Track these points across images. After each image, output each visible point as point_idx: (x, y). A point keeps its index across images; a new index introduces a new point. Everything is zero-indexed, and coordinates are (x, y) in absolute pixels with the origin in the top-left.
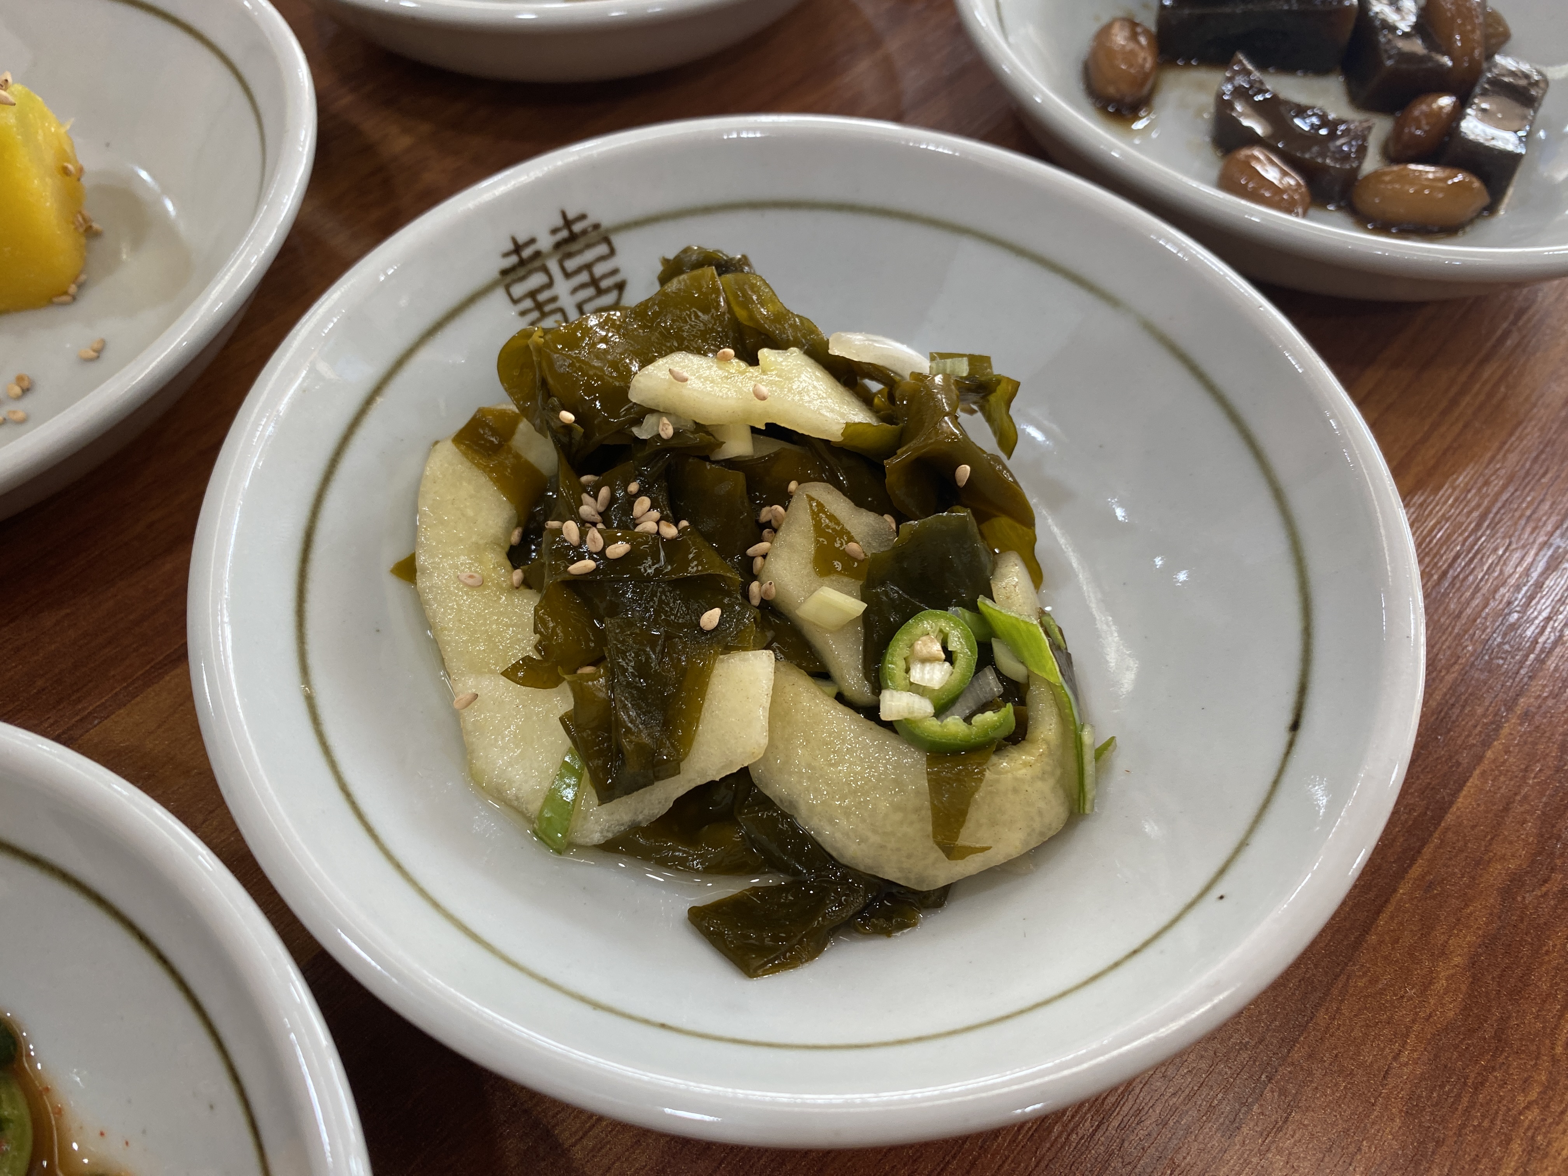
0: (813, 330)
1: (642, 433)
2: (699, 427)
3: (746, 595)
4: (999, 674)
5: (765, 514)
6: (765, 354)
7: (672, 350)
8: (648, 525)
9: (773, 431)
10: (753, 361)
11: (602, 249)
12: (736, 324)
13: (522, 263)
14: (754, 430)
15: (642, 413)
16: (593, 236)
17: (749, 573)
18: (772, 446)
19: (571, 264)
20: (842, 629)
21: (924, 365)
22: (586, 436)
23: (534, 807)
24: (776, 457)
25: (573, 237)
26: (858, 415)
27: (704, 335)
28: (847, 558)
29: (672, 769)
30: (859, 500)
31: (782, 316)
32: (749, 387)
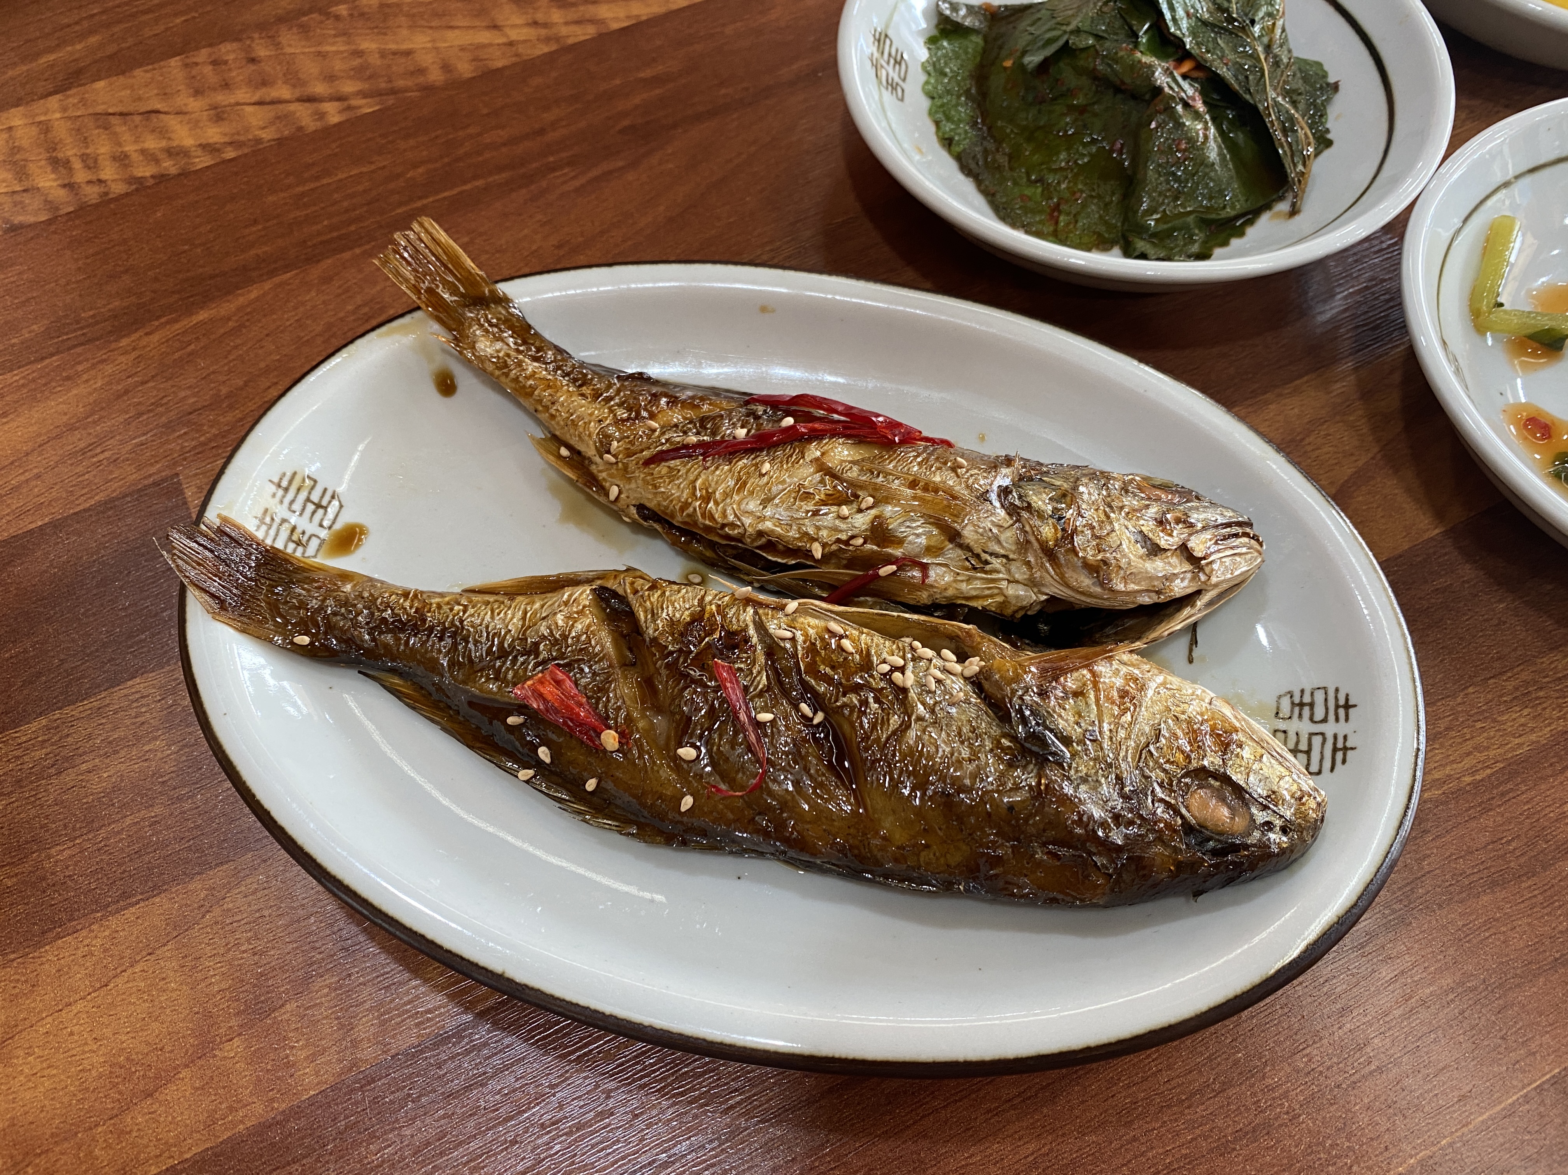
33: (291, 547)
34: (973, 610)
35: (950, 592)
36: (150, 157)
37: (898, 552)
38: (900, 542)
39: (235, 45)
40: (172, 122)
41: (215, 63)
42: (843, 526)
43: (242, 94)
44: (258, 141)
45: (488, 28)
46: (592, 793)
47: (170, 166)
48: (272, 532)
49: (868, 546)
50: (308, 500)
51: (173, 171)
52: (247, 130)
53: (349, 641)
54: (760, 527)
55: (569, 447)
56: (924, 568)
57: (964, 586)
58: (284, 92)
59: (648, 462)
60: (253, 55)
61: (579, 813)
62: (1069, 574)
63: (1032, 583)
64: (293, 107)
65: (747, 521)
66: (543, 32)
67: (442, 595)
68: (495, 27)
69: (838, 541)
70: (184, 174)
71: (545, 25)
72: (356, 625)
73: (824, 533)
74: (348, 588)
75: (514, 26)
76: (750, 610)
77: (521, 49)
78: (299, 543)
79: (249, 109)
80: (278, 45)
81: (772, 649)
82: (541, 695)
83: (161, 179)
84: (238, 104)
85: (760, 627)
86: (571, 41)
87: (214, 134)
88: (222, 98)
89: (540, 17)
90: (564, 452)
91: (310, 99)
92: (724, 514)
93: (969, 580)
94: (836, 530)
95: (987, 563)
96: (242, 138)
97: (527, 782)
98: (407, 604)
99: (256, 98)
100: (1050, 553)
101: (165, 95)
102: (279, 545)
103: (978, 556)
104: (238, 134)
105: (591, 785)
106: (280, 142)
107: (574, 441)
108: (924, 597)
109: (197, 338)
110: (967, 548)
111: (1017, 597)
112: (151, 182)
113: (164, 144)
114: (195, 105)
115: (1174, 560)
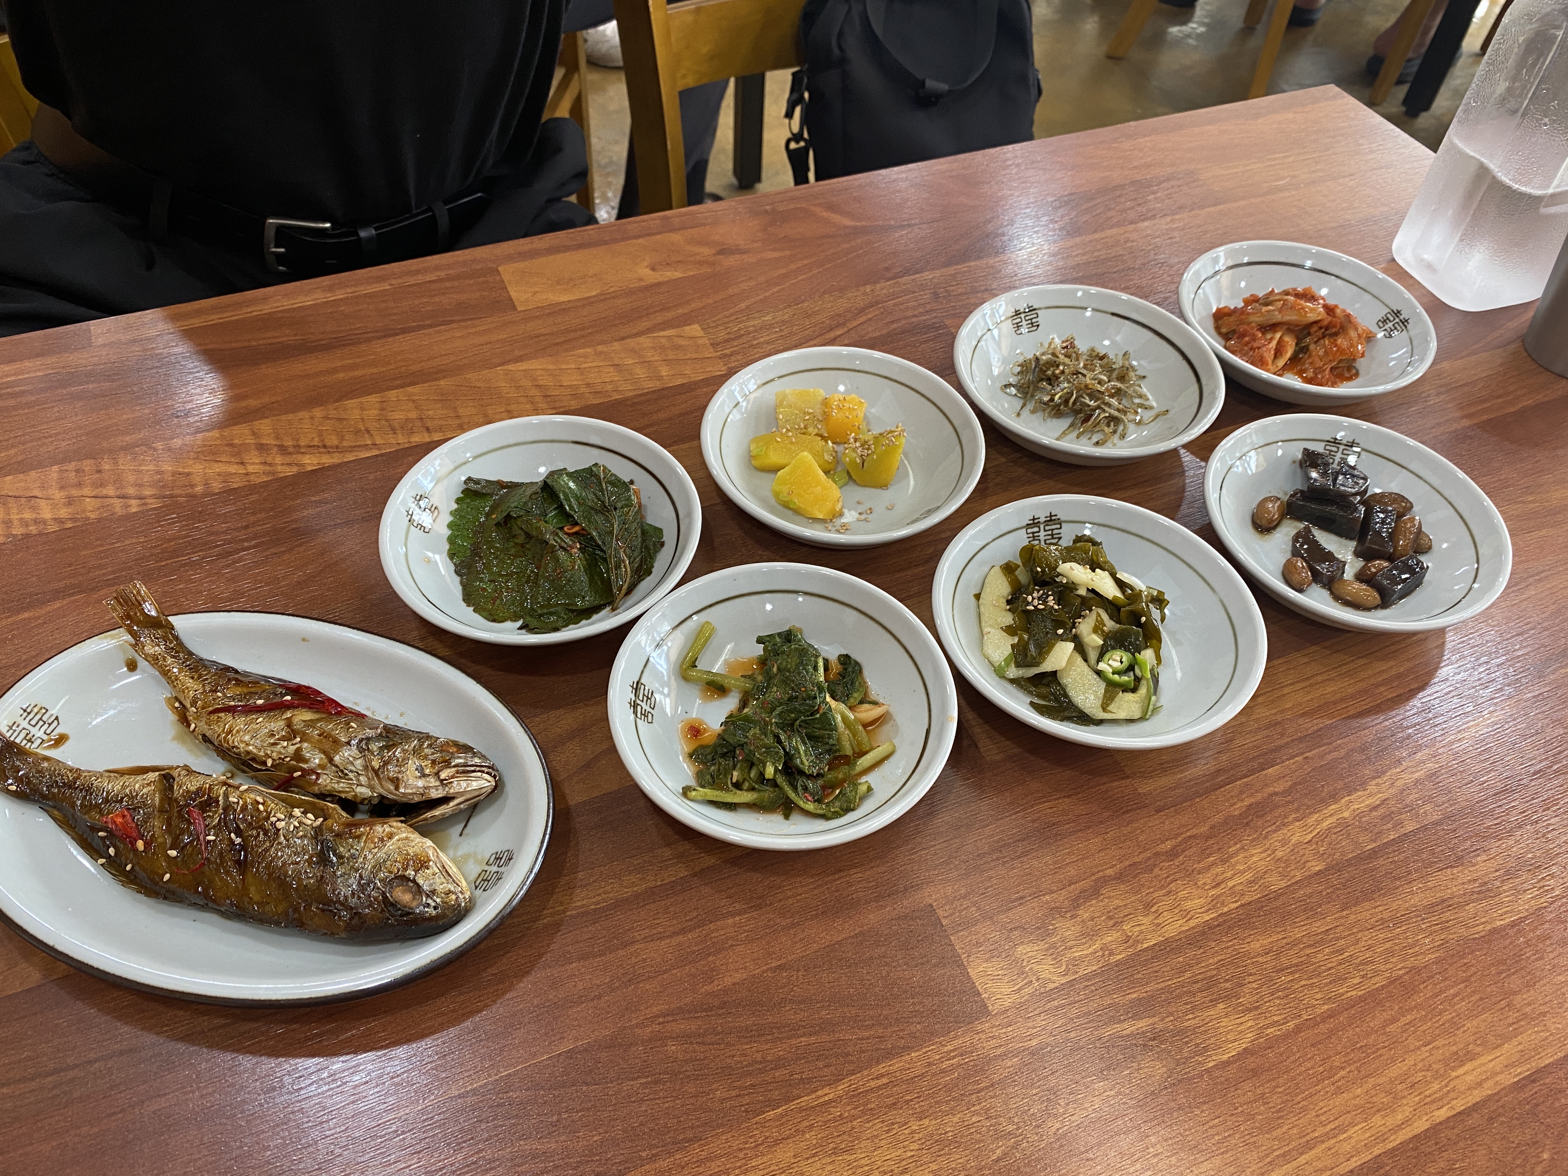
0: (1114, 568)
1: (1057, 580)
2: (1073, 583)
3: (1071, 631)
4: (1134, 674)
5: (1083, 613)
6: (1097, 570)
7: (1072, 561)
8: (1051, 603)
9: (1093, 591)
10: (1094, 571)
11: (1058, 526)
12: (1092, 560)
13: (1034, 523)
14: (1088, 589)
15: (1059, 575)
16: (1057, 522)
17: (1074, 626)
18: (1091, 595)
19: (1047, 528)
20: (1094, 648)
21: (1144, 588)
22: (1042, 576)
23: (997, 665)
24: (1090, 599)
25: (1051, 520)
26: (1119, 595)
27: (1083, 560)
28: (1103, 631)
29: (1037, 664)
30: (1111, 618)
31: (1106, 562)
32: (1090, 577)
33: (25, 742)
34: (341, 798)
35: (328, 788)
36: (24, 523)
37: (305, 766)
38: (306, 761)
39: (93, 461)
40: (43, 503)
41: (77, 471)
42: (283, 751)
43: (86, 491)
44: (88, 519)
45: (238, 463)
46: (129, 871)
47: (33, 529)
48: (15, 734)
49: (292, 762)
50: (41, 719)
51: (34, 532)
52: (84, 511)
53: (35, 791)
54: (247, 749)
55: (181, 703)
56: (318, 775)
57: (336, 786)
58: (110, 491)
59: (211, 713)
60: (100, 468)
61: (121, 881)
62: (384, 783)
63: (372, 788)
64: (112, 501)
65: (242, 745)
66: (268, 468)
67: (89, 772)
68: (242, 463)
69: (280, 758)
70: (40, 534)
71: (270, 465)
72: (41, 782)
73: (274, 754)
74: (46, 764)
75: (252, 464)
76: (224, 788)
77: (252, 478)
78: (30, 741)
79: (88, 500)
80: (116, 463)
81: (228, 807)
82: (115, 822)
83: (27, 536)
84: (82, 496)
85: (226, 796)
86: (281, 475)
87: (63, 513)
88: (75, 492)
89: (269, 460)
90: (177, 705)
91: (124, 497)
92: (233, 742)
93: (338, 782)
94: (280, 753)
95: (347, 775)
96: (78, 516)
97: (102, 865)
98: (70, 775)
99: (93, 494)
100: (376, 772)
101: (43, 487)
102: (18, 741)
103: (342, 771)
104: (77, 514)
105: (129, 867)
106: (99, 520)
107: (182, 699)
108: (316, 789)
109: (18, 628)
110: (336, 766)
111: (361, 793)
112: (20, 537)
113: (34, 516)
114: (58, 495)
115: (432, 780)
